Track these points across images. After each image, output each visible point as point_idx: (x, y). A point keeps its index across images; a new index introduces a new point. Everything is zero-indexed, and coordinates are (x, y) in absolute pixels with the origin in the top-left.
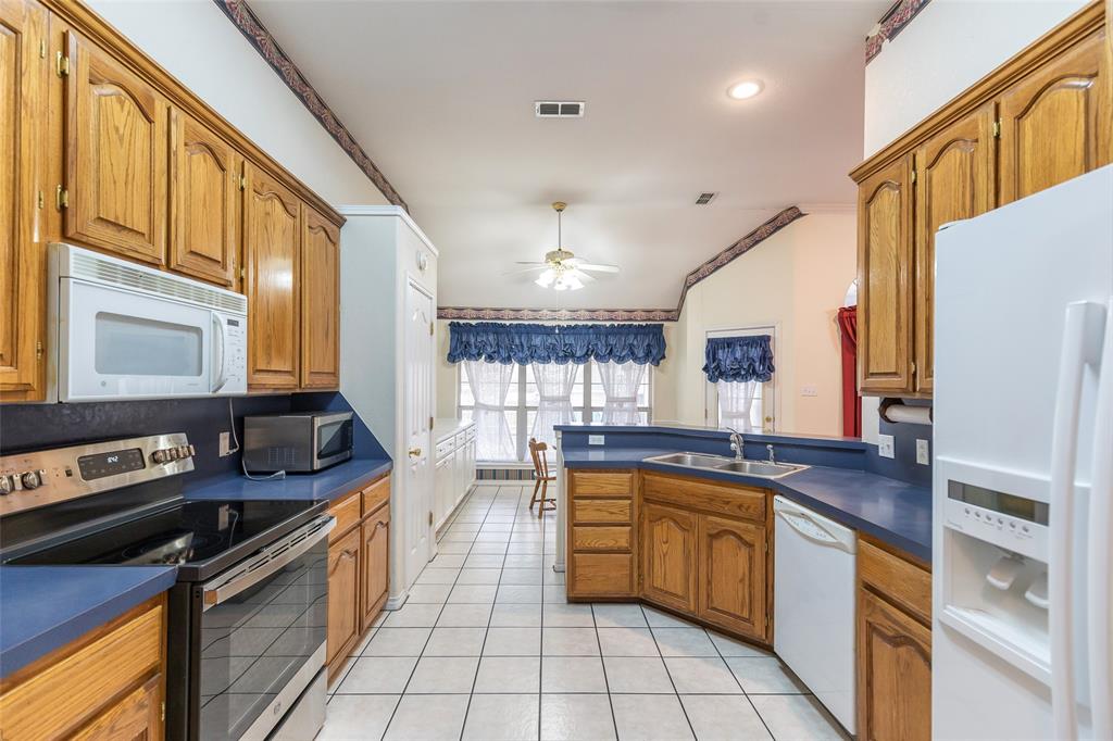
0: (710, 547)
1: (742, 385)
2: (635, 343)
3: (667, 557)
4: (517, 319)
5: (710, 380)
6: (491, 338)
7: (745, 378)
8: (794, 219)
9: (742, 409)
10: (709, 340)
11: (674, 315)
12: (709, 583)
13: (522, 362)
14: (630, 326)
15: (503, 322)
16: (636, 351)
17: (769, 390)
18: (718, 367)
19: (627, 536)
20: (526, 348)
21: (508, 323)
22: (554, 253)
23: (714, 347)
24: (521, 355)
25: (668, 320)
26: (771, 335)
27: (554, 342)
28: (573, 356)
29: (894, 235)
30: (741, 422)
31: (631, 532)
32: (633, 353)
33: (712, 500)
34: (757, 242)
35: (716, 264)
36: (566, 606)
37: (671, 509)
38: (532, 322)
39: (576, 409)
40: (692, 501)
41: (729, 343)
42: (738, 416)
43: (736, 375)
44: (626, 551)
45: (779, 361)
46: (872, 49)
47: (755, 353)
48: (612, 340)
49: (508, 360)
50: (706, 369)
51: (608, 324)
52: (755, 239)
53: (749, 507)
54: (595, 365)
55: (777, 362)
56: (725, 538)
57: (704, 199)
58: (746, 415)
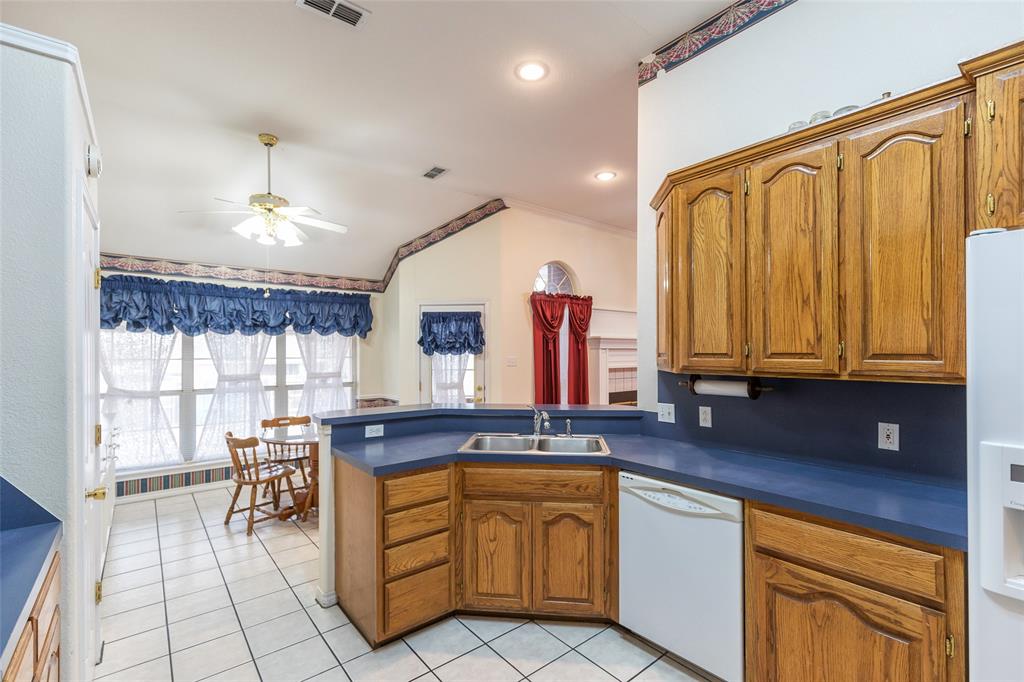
0: (546, 535)
1: (457, 357)
2: (341, 313)
3: (495, 557)
4: (182, 275)
5: (426, 352)
6: (138, 297)
7: (459, 351)
8: (499, 210)
9: (456, 380)
10: (424, 314)
11: (382, 285)
12: (545, 573)
13: (189, 331)
14: (335, 294)
15: (159, 277)
16: (342, 321)
17: (481, 362)
18: (434, 340)
19: (444, 544)
20: (196, 314)
21: (167, 279)
22: (262, 196)
23: (429, 321)
24: (188, 322)
25: (374, 290)
26: (482, 311)
27: (238, 307)
28: (265, 326)
29: (724, 236)
30: (455, 392)
31: (449, 538)
32: (338, 324)
33: (548, 485)
34: (468, 225)
35: (429, 240)
36: (372, 654)
37: (500, 502)
38: (205, 281)
39: (268, 388)
40: (526, 489)
41: (444, 318)
42: (452, 386)
43: (452, 348)
44: (444, 562)
45: (489, 335)
46: (646, 75)
47: (466, 327)
48: (314, 309)
49: (168, 328)
50: (421, 342)
51: (309, 290)
52: (466, 221)
53: (587, 487)
54: (291, 337)
55: (488, 336)
56: (562, 522)
57: (434, 173)
58: (460, 386)
